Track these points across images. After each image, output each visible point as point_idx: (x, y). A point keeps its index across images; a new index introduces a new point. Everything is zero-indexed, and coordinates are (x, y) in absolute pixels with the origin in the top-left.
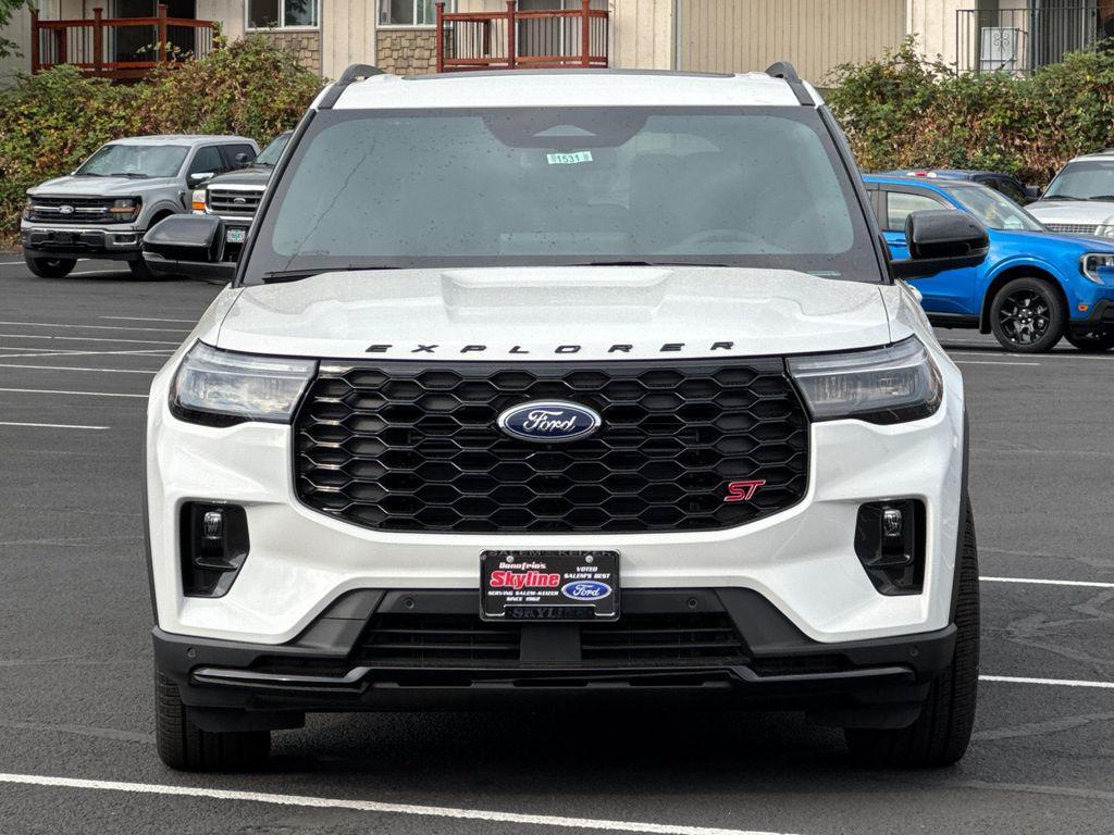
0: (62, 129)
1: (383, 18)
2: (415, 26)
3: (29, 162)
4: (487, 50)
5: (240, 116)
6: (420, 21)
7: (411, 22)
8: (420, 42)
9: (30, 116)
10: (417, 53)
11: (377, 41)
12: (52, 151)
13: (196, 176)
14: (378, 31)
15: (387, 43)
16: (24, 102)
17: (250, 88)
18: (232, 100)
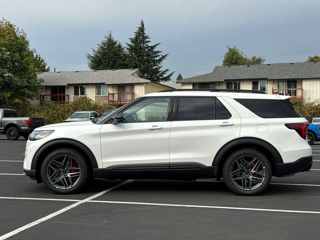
0: (53, 111)
1: (96, 94)
2: (102, 95)
3: (48, 116)
4: (113, 99)
5: (86, 108)
6: (102, 94)
7: (101, 95)
8: (102, 98)
9: (46, 109)
10: (102, 99)
11: (95, 98)
12: (51, 114)
13: (92, 118)
14: (95, 96)
15: (97, 98)
16: (45, 107)
17: (87, 104)
18: (84, 106)
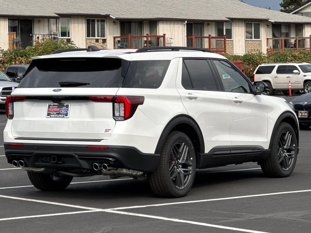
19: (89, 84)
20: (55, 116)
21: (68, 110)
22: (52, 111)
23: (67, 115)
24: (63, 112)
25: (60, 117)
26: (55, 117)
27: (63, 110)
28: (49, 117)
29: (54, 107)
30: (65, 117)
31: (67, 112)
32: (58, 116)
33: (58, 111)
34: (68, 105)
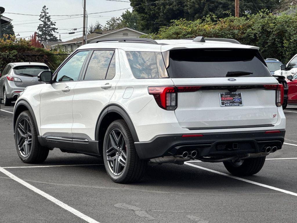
19: (252, 73)
20: (230, 104)
21: (241, 98)
22: (225, 100)
23: (241, 103)
24: (237, 100)
25: (235, 106)
26: (230, 106)
27: (236, 99)
28: (224, 106)
29: (226, 96)
30: (240, 105)
31: (240, 100)
32: (233, 104)
33: (232, 100)
34: (240, 94)
